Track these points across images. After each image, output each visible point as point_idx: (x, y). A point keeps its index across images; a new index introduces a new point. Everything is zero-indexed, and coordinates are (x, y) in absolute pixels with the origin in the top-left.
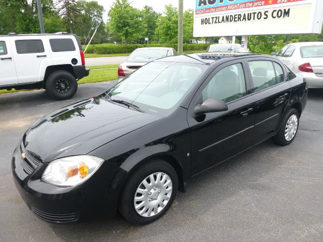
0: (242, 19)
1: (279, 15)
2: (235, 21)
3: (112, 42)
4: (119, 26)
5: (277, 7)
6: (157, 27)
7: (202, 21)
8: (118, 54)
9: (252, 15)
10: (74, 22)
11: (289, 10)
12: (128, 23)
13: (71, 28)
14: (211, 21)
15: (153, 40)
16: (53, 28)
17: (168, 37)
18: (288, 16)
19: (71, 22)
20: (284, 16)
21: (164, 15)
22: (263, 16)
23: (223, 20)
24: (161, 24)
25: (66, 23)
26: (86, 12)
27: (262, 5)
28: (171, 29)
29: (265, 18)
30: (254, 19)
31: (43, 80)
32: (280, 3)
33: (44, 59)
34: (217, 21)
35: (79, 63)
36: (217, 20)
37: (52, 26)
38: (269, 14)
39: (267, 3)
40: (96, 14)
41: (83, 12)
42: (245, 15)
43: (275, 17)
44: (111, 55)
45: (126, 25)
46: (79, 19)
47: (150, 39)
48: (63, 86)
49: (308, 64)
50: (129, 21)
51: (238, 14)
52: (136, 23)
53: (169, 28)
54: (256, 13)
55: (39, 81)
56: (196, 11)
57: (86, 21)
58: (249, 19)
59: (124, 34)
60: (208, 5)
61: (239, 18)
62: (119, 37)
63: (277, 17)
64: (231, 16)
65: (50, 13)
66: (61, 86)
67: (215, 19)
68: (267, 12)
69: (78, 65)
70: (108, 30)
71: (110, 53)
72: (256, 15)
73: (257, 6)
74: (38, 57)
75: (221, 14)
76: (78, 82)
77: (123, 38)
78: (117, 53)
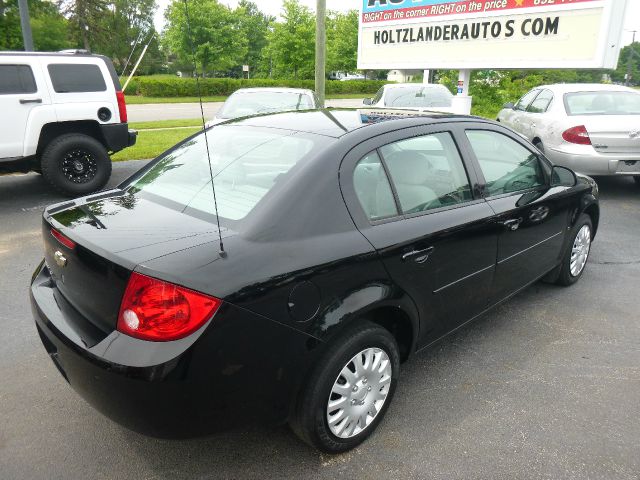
0: (459, 34)
1: (537, 30)
2: (445, 38)
3: (172, 71)
4: (191, 40)
5: (533, 12)
6: (267, 44)
7: (377, 37)
8: (188, 99)
9: (482, 28)
10: (94, 28)
11: (557, 19)
12: (208, 33)
13: (86, 41)
14: (394, 37)
15: (259, 71)
16: (48, 39)
17: (290, 65)
18: (555, 32)
19: (87, 28)
20: (546, 33)
21: (281, 21)
22: (504, 30)
23: (420, 36)
24: (276, 39)
25: (76, 29)
26: (118, 8)
27: (501, 8)
28: (296, 49)
29: (507, 35)
30: (485, 36)
31: (34, 152)
32: (540, 4)
33: (36, 108)
34: (408, 38)
35: (115, 119)
36: (407, 36)
37: (45, 35)
38: (517, 27)
39: (511, 4)
40: (139, 12)
41: (112, 8)
42: (466, 27)
43: (528, 34)
44: (173, 99)
45: (204, 38)
46: (102, 23)
47: (251, 69)
48: (79, 167)
49: (582, 129)
50: (210, 30)
51: (451, 24)
52: (225, 34)
53: (291, 47)
54: (489, 23)
55: (25, 155)
56: (364, 14)
57: (118, 27)
58: (475, 36)
59: (200, 57)
60: (389, 5)
61: (454, 34)
62: (187, 62)
63: (531, 33)
64: (437, 28)
65: (39, 7)
66: (74, 166)
67: (402, 34)
68: (512, 21)
69: (111, 121)
70: (165, 48)
71: (171, 95)
72: (489, 28)
73: (493, 9)
74: (23, 102)
75: (417, 23)
76: (112, 157)
77: (199, 65)
78: (187, 95)
